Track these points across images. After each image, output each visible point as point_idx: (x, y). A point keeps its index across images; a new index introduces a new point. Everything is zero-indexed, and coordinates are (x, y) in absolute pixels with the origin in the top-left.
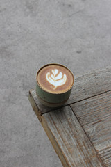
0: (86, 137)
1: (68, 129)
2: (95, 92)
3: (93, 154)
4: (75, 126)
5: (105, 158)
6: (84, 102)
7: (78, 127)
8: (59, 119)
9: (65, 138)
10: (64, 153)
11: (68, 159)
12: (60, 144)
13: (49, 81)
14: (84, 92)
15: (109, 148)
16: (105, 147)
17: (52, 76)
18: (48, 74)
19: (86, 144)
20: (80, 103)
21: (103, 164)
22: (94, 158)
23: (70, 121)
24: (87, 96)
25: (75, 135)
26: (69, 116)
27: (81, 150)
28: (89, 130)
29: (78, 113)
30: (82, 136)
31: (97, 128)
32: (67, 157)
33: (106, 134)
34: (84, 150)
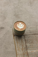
0: (26, 47)
1: (21, 43)
2: (34, 33)
3: (26, 53)
4: (23, 42)
5: (29, 55)
6: (29, 36)
7: (24, 43)
8: (19, 39)
9: (19, 45)
10: (17, 50)
11: (17, 52)
12: (16, 47)
13: (18, 27)
14: (31, 32)
15: (32, 52)
16: (31, 51)
17: (19, 25)
18: (18, 24)
19: (25, 49)
20: (28, 36)
21: (28, 56)
22: (26, 54)
23: (22, 40)
24: (31, 34)
25: (22, 45)
26: (22, 39)
27: (23, 50)
28: (27, 45)
29: (26, 39)
30: (25, 46)
31: (30, 45)
32: (17, 51)
33: (33, 47)
34: (24, 51)
